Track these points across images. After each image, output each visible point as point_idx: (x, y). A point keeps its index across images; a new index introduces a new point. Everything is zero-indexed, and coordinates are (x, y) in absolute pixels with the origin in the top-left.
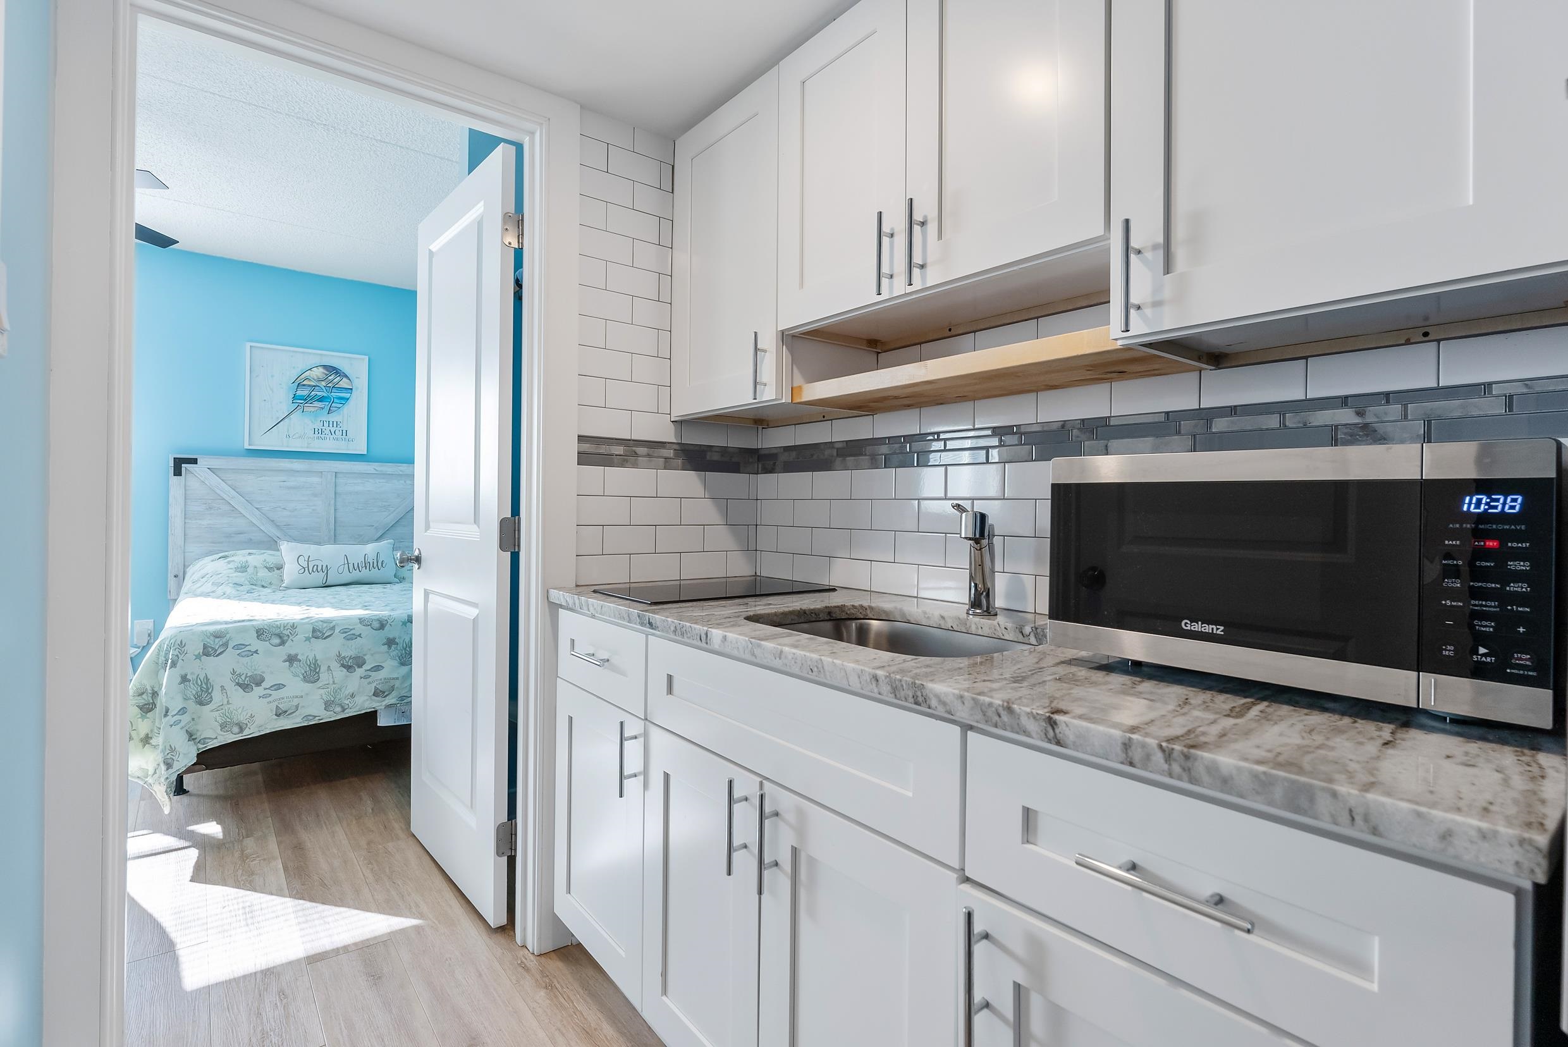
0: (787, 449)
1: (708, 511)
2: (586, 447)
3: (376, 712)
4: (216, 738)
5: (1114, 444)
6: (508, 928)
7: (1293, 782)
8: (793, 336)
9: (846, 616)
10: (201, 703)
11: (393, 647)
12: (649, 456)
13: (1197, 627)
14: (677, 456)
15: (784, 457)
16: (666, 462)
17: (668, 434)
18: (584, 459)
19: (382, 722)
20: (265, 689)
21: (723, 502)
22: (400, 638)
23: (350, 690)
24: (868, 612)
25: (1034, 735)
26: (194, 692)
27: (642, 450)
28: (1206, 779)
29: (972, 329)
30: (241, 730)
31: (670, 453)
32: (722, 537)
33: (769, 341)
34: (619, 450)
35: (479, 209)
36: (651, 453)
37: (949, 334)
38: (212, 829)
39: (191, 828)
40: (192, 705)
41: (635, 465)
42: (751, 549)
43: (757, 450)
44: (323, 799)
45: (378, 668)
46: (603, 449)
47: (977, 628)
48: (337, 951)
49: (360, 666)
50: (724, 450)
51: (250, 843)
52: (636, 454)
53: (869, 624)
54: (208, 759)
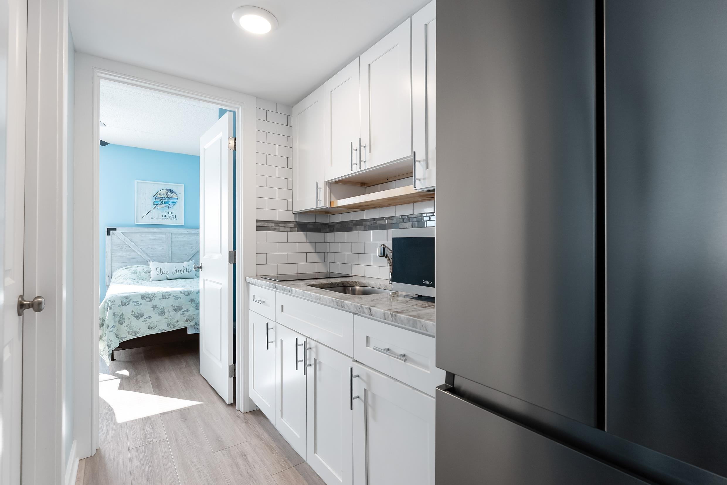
0: (338, 223)
1: (308, 247)
2: (260, 224)
3: (186, 328)
4: (126, 337)
6: (233, 404)
8: (331, 183)
9: (350, 285)
10: (121, 324)
11: (193, 302)
12: (284, 227)
13: (426, 282)
14: (295, 227)
15: (337, 226)
16: (291, 229)
17: (292, 219)
18: (259, 228)
19: (189, 332)
20: (145, 318)
21: (314, 244)
22: (196, 299)
23: (176, 319)
24: (358, 284)
25: (367, 313)
26: (118, 320)
27: (281, 225)
28: (399, 321)
29: (394, 180)
30: (136, 334)
31: (293, 225)
32: (314, 257)
33: (322, 185)
34: (273, 225)
35: (220, 136)
36: (285, 226)
37: (387, 181)
38: (125, 373)
39: (117, 372)
40: (117, 324)
41: (279, 231)
42: (326, 262)
43: (328, 223)
44: (167, 363)
45: (187, 311)
46: (267, 225)
47: (390, 288)
48: (171, 412)
49: (180, 310)
50: (314, 224)
51: (139, 377)
52: (279, 226)
54: (124, 345)
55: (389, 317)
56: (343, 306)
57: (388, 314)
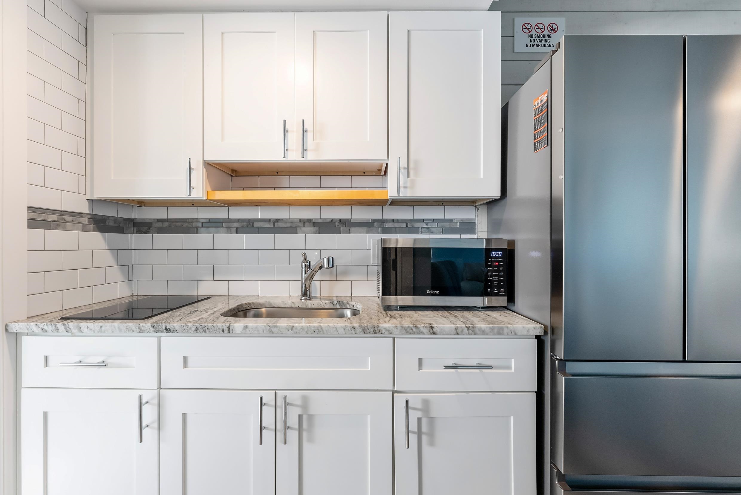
1: (108, 258)
2: (34, 216)
5: (352, 229)
7: (499, 327)
8: (209, 164)
12: (73, 222)
13: (431, 292)
14: (89, 222)
16: (83, 226)
17: (85, 209)
18: (33, 224)
21: (116, 251)
25: (425, 333)
27: (69, 218)
28: (478, 332)
31: (85, 220)
32: (116, 274)
33: (197, 165)
34: (53, 218)
36: (74, 220)
41: (65, 229)
42: (130, 280)
43: (133, 219)
46: (43, 217)
47: (311, 305)
50: (116, 219)
52: (65, 221)
53: (261, 311)
55: (464, 330)
56: (377, 331)
57: (461, 327)
